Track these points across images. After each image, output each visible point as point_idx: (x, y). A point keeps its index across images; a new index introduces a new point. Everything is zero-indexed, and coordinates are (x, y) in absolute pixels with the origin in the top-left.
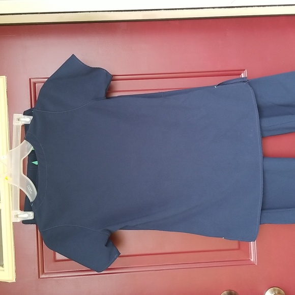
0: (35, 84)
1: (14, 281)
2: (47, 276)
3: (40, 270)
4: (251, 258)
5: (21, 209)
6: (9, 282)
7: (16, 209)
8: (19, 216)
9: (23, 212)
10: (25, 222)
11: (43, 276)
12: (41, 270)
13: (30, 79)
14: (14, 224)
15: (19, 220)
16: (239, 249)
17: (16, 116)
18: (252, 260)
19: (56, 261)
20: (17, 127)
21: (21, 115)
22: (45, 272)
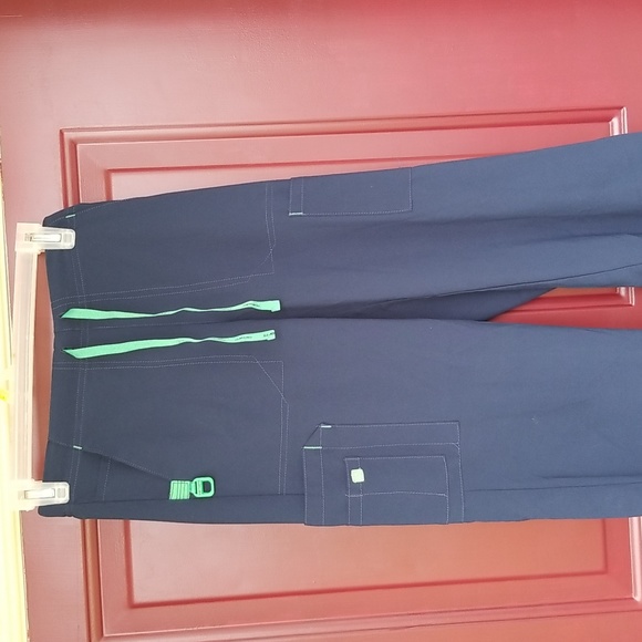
0: (74, 144)
3: (93, 629)
4: (635, 595)
5: (36, 477)
7: (22, 476)
8: (31, 495)
9: (40, 484)
10: (47, 511)
12: (95, 630)
13: (61, 133)
15: (30, 506)
16: (605, 571)
17: (23, 228)
18: (638, 599)
19: (134, 606)
20: (27, 258)
21: (38, 227)
22: (105, 635)
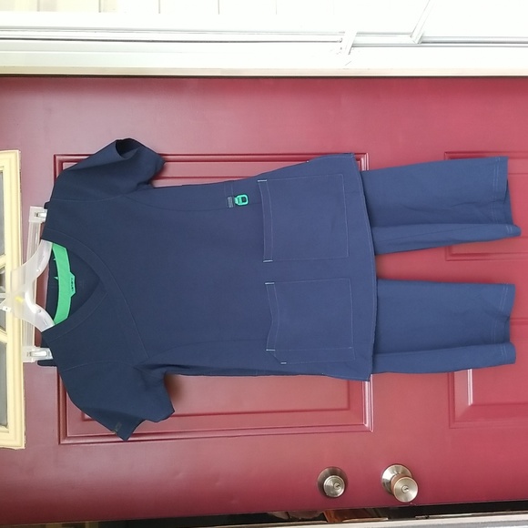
0: (61, 163)
1: (23, 447)
2: (71, 442)
3: (61, 432)
4: (366, 423)
5: (36, 345)
6: (15, 448)
7: (29, 344)
8: (34, 354)
9: (39, 349)
10: (42, 363)
11: (66, 442)
12: (63, 433)
13: (55, 156)
14: (25, 365)
15: (33, 360)
16: (348, 408)
17: (34, 209)
18: (367, 425)
19: (85, 420)
20: (35, 225)
21: (42, 209)
22: (68, 436)
